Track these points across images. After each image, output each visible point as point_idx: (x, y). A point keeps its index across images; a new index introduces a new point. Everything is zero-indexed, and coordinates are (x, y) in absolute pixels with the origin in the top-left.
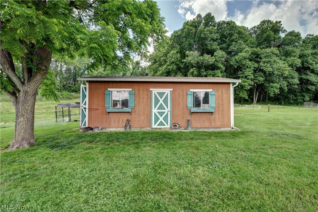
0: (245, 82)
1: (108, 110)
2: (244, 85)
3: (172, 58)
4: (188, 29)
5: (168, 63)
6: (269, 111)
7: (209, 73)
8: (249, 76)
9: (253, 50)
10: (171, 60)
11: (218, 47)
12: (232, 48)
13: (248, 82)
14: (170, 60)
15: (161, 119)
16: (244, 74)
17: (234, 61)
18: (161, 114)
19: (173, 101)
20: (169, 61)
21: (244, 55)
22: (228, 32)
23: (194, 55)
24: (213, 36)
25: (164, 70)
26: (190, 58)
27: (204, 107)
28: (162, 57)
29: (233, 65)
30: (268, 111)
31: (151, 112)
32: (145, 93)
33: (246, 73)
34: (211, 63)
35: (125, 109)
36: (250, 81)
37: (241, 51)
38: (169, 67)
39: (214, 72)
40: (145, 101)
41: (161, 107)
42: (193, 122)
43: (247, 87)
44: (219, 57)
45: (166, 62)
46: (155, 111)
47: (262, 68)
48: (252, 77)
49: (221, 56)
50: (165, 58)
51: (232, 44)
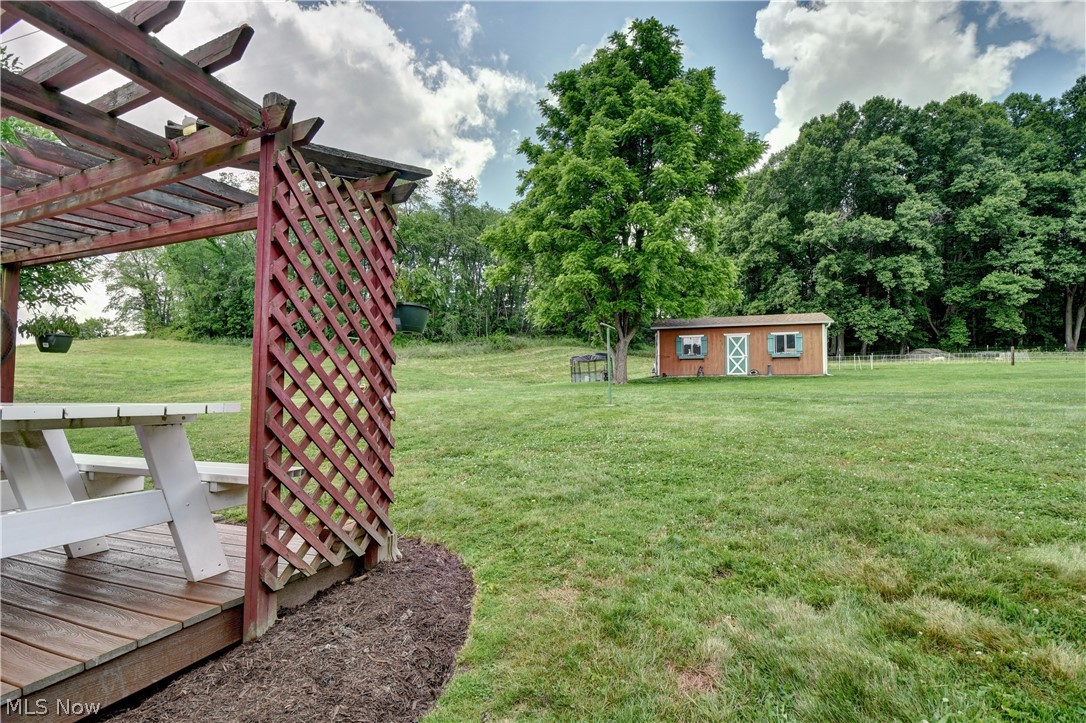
0: (1010, 283)
1: (681, 357)
2: (1004, 292)
3: (767, 231)
4: (811, 153)
5: (753, 247)
6: (1013, 364)
7: (881, 265)
8: (1025, 262)
9: (1040, 179)
10: (763, 237)
11: (911, 187)
12: (961, 183)
13: (1020, 283)
14: (760, 240)
15: (737, 365)
16: (1007, 257)
17: (968, 222)
18: (737, 360)
19: (750, 346)
20: (757, 242)
21: (999, 204)
22: (945, 138)
23: (830, 222)
24: (888, 163)
25: (743, 266)
26: (817, 232)
27: (788, 352)
28: (737, 229)
29: (966, 233)
30: (1010, 362)
31: (725, 358)
32: (719, 339)
33: (1015, 256)
34: (883, 238)
35: (698, 356)
36: (1029, 278)
37: (992, 192)
38: (757, 257)
39: (897, 262)
40: (719, 346)
41: (737, 353)
42: (776, 368)
43: (1016, 297)
44: (912, 219)
45: (747, 244)
46: (730, 357)
47: (1073, 235)
48: (1039, 264)
49: (918, 214)
50: (745, 233)
51: (960, 172)
